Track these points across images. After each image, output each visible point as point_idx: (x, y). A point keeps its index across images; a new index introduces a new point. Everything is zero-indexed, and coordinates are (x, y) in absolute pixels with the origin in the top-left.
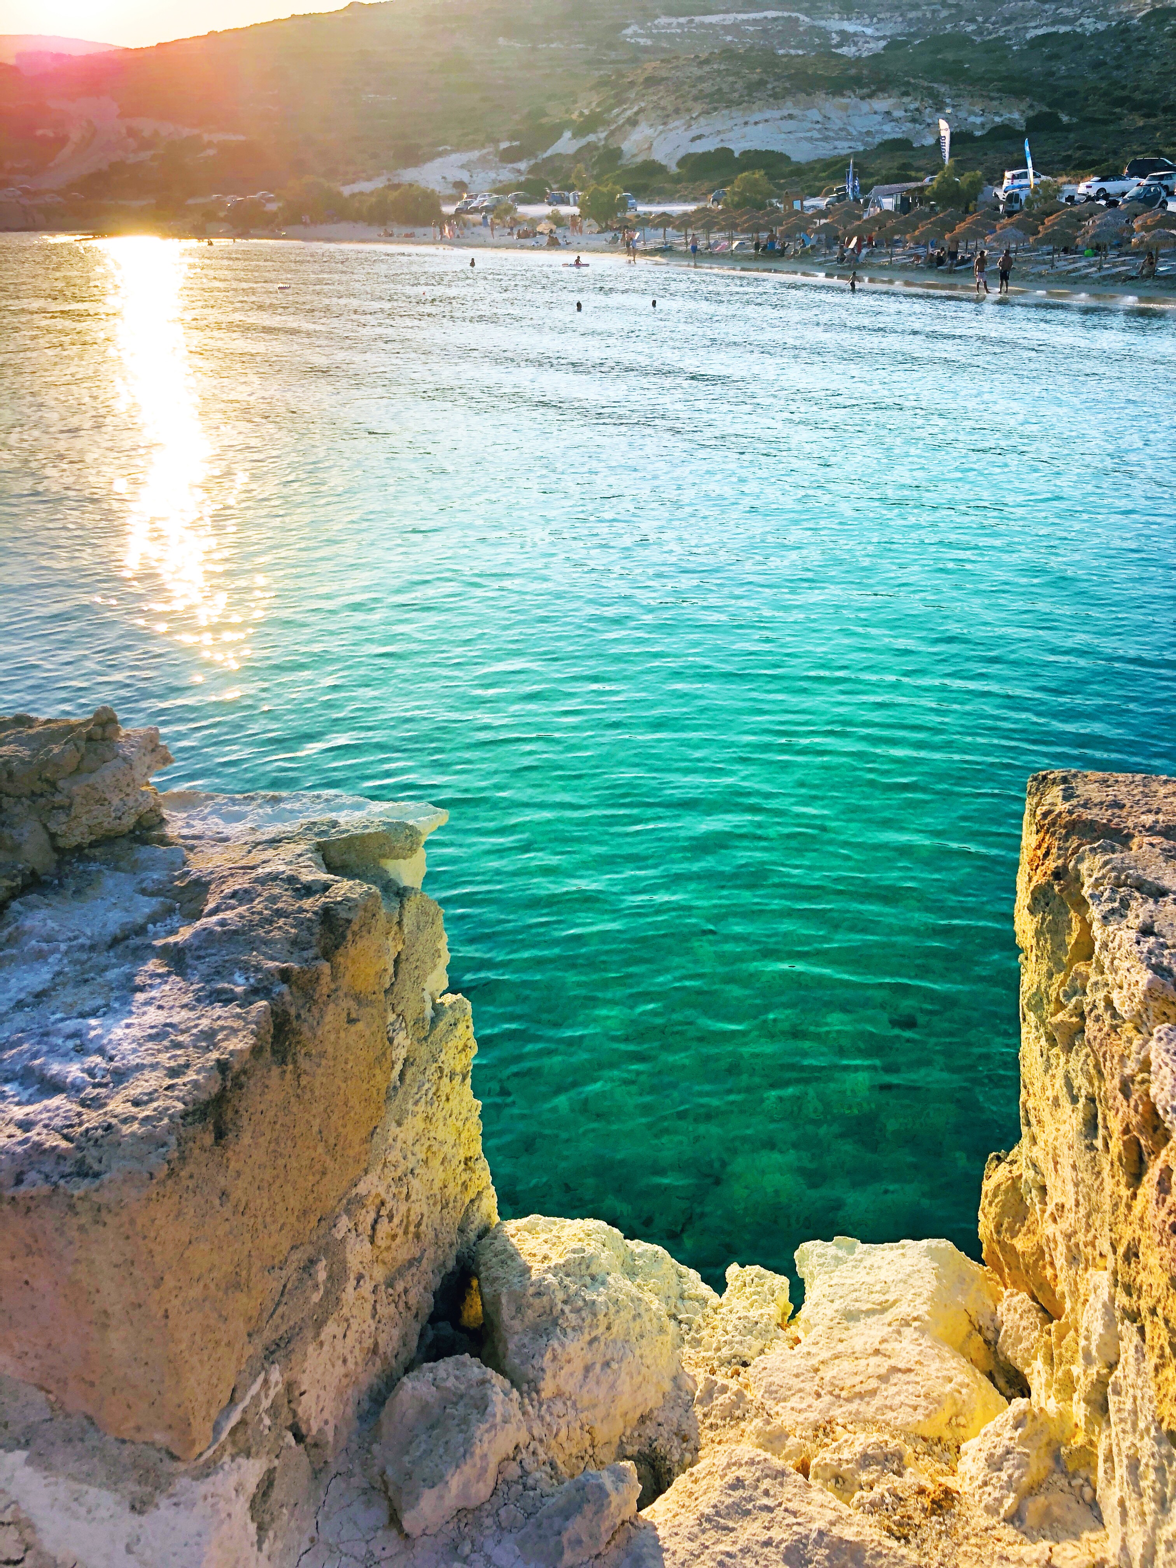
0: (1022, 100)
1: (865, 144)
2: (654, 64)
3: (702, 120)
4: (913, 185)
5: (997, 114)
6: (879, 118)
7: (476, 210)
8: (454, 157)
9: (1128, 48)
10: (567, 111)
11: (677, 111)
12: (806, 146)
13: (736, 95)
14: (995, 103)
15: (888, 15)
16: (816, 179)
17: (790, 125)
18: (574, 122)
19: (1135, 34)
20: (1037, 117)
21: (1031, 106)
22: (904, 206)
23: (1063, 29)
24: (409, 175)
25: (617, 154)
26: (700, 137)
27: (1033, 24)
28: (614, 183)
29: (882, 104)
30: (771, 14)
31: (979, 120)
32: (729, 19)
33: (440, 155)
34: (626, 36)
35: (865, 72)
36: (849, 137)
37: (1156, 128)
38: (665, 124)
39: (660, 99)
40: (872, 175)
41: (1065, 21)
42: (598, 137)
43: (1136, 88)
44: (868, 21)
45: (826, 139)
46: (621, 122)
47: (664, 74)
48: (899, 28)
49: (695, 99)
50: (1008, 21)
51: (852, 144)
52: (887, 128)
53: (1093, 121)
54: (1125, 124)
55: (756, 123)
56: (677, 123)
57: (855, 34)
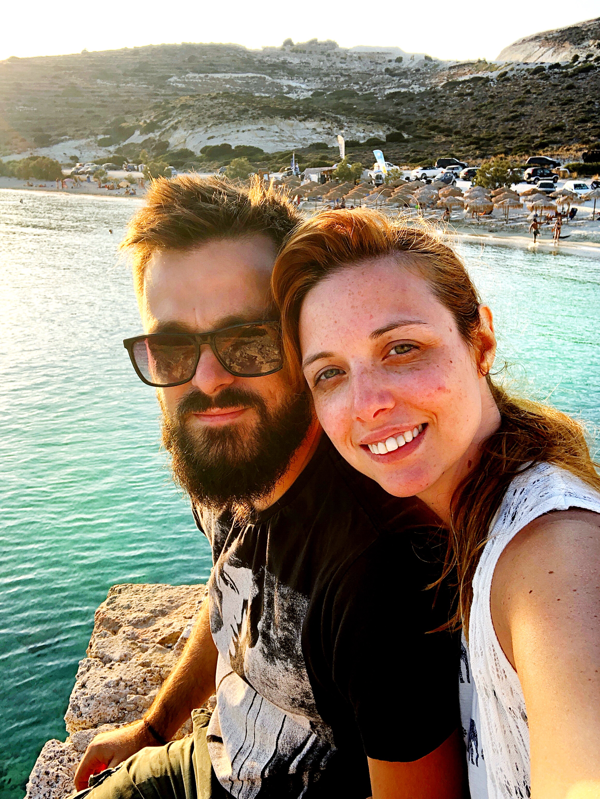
0: (383, 125)
1: (303, 144)
2: (186, 98)
3: (214, 128)
4: (326, 169)
5: (371, 132)
6: (310, 131)
7: (83, 173)
8: (70, 143)
9: (437, 101)
10: (137, 120)
11: (199, 123)
12: (271, 144)
13: (232, 116)
14: (369, 126)
15: (313, 78)
16: (277, 163)
17: (262, 133)
18: (141, 126)
19: (439, 94)
20: (391, 134)
21: (388, 129)
22: (323, 180)
23: (403, 90)
24: (43, 152)
25: (166, 145)
26: (212, 137)
27: (388, 87)
28: (164, 161)
29: (311, 124)
30: (250, 75)
31: (362, 135)
32: (228, 76)
33: (62, 141)
34: (170, 82)
35: (301, 107)
36: (294, 141)
37: (452, 142)
38: (193, 129)
39: (190, 116)
40: (306, 162)
41: (404, 86)
42: (155, 135)
43: (442, 121)
44: (302, 81)
45: (282, 141)
46: (168, 128)
47: (191, 103)
48: (319, 86)
49: (209, 117)
50: (375, 85)
51: (296, 144)
52: (314, 137)
53: (420, 138)
54: (436, 140)
55: (243, 131)
56: (200, 129)
57: (296, 87)
